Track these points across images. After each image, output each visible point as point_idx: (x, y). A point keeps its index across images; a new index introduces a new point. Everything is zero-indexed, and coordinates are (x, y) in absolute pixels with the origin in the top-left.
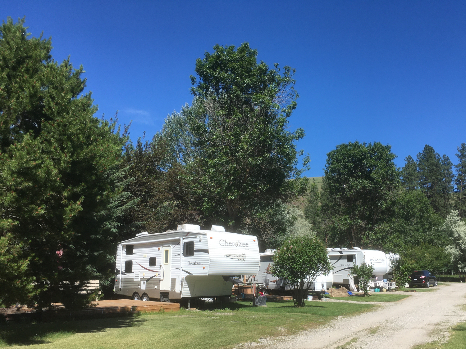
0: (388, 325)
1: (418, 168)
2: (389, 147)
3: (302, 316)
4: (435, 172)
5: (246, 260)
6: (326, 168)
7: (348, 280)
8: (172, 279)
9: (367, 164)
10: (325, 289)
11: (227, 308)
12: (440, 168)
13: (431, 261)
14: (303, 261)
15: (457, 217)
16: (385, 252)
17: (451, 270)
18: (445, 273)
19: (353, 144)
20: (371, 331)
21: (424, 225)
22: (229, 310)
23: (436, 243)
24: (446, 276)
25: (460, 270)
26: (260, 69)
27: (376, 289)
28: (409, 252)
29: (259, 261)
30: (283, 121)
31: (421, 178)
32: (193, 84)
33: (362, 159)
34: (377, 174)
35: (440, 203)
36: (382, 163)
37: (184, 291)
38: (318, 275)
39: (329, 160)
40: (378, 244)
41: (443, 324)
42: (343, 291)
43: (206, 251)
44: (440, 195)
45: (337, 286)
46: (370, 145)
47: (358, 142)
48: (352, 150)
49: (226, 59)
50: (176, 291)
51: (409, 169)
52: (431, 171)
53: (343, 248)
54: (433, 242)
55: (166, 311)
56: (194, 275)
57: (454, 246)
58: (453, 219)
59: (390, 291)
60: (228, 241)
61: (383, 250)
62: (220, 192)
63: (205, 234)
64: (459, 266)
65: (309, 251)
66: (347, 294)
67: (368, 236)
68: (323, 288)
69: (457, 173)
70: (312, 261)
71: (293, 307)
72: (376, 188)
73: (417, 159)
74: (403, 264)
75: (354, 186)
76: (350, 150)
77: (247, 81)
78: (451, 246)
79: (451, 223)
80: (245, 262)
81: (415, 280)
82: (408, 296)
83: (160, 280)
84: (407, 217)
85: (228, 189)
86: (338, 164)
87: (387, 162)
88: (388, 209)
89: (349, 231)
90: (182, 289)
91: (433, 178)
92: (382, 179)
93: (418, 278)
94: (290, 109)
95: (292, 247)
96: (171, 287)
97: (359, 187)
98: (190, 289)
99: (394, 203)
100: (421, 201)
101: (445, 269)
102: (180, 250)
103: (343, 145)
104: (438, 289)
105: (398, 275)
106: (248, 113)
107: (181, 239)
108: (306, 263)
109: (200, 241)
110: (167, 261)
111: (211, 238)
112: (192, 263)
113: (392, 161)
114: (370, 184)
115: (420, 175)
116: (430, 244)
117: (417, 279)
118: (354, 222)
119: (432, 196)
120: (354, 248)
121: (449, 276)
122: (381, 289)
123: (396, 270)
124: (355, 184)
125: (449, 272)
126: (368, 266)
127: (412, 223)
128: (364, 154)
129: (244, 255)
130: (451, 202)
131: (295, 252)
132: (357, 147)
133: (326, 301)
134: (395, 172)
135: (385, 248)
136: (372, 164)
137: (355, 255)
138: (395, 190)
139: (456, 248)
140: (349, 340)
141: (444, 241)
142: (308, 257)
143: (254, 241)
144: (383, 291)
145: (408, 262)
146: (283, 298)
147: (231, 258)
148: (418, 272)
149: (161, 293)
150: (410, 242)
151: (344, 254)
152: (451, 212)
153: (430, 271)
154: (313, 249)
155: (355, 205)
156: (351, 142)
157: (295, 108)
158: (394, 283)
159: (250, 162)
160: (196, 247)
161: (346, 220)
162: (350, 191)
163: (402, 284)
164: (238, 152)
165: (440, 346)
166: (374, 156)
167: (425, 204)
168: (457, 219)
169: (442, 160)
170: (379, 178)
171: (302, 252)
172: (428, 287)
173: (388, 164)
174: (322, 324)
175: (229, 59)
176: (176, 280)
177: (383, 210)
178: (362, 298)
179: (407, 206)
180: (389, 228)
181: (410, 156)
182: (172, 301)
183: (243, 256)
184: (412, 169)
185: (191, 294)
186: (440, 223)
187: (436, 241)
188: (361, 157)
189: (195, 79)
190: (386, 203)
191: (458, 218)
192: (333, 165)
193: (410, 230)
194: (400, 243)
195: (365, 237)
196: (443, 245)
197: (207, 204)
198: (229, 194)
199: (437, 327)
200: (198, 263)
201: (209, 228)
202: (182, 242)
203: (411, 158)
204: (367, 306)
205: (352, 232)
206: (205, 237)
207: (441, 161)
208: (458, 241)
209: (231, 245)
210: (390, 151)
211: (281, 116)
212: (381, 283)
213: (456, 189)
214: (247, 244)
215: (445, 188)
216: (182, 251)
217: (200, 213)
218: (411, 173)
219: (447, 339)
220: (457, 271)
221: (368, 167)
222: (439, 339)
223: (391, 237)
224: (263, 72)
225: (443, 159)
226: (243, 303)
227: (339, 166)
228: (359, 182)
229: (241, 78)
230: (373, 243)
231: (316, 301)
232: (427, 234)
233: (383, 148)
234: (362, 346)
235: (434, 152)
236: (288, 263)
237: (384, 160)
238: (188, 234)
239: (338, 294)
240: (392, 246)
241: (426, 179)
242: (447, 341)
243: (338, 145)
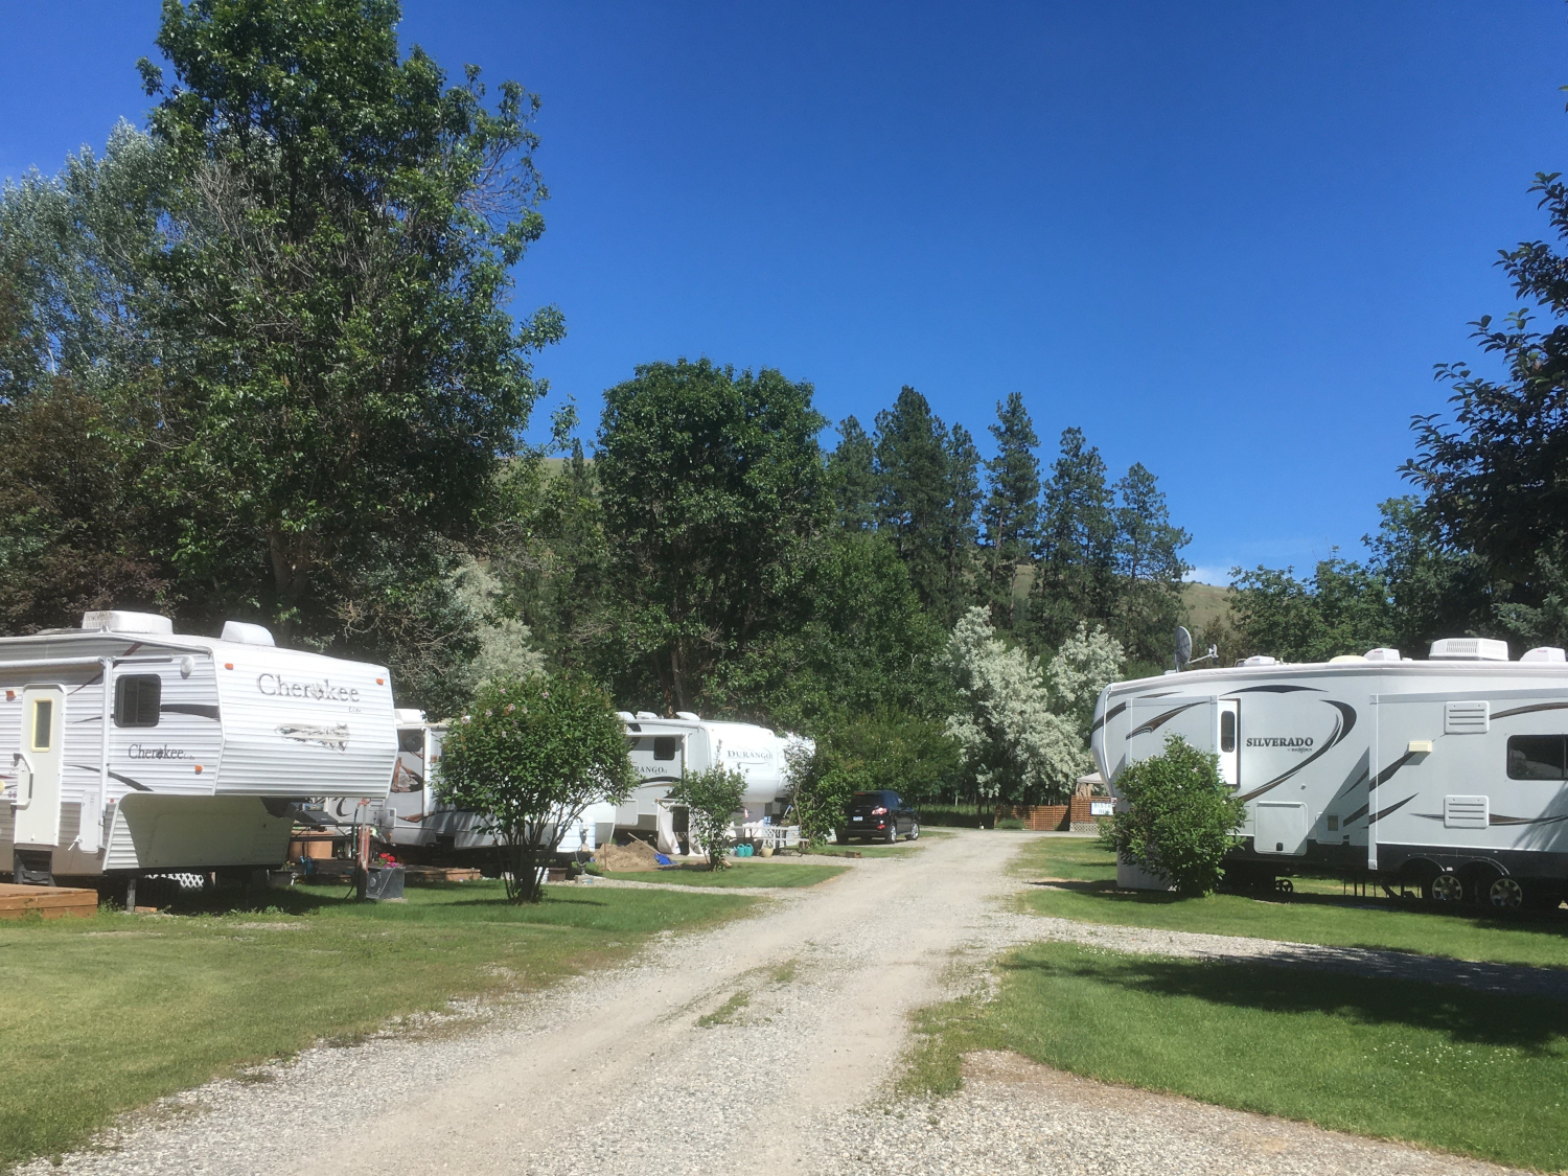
0: (819, 955)
1: (875, 459)
2: (806, 390)
3: (547, 932)
4: (927, 477)
5: (350, 745)
6: (599, 439)
7: (653, 818)
8: (64, 804)
9: (736, 439)
10: (590, 846)
11: (275, 908)
12: (942, 467)
13: (906, 763)
14: (548, 756)
15: (985, 628)
16: (775, 730)
17: (951, 790)
18: (935, 800)
19: (691, 368)
20: (775, 973)
21: (889, 648)
22: (279, 915)
23: (919, 704)
24: (939, 809)
25: (982, 790)
26: (416, 79)
27: (742, 848)
28: (844, 732)
29: (393, 751)
30: (496, 277)
31: (884, 494)
32: (150, 92)
33: (721, 422)
34: (766, 475)
35: (935, 578)
36: (782, 440)
37: (114, 848)
38: (590, 803)
39: (609, 414)
40: (753, 706)
41: (969, 951)
42: (641, 852)
43: (211, 712)
44: (935, 553)
45: (622, 836)
46: (748, 376)
47: (708, 362)
48: (690, 390)
49: (286, 21)
50: (82, 847)
51: (848, 460)
52: (916, 474)
53: (641, 714)
54: (911, 702)
55: (46, 916)
56: (157, 792)
57: (969, 718)
58: (974, 632)
59: (784, 855)
60: (288, 680)
61: (772, 724)
62: (253, 504)
63: (207, 653)
64: (981, 779)
65: (568, 725)
66: (654, 862)
67: (724, 678)
68: (583, 842)
69: (990, 488)
70: (577, 758)
71: (503, 902)
72: (759, 524)
73: (874, 430)
74: (828, 770)
75: (689, 511)
76: (681, 385)
77: (366, 113)
78: (962, 717)
79: (966, 644)
80: (346, 752)
81: (855, 819)
82: (841, 870)
83: (14, 808)
84: (839, 621)
85: (282, 494)
86: (639, 430)
87: (799, 439)
88: (792, 593)
89: (663, 654)
90: (105, 841)
91: (921, 496)
92: (781, 493)
93: (866, 814)
94: (519, 237)
95: (512, 707)
96: (61, 832)
97: (706, 514)
98: (136, 842)
99: (811, 575)
100: (884, 570)
101: (935, 789)
102: (103, 701)
103: (659, 366)
104: (923, 849)
105: (809, 804)
106: (365, 231)
107: (108, 665)
108: (558, 761)
109: (185, 676)
110: (43, 738)
111: (229, 667)
112: (149, 751)
113: (813, 436)
114: (743, 505)
115: (882, 484)
116: (902, 708)
117: (861, 819)
118: (682, 628)
119: (912, 554)
120: (678, 713)
121: (946, 809)
122: (757, 847)
123: (804, 788)
124: (692, 501)
125: (946, 797)
126: (728, 774)
127: (852, 639)
128: (728, 406)
129: (344, 728)
130: (968, 577)
131: (523, 726)
132: (706, 377)
133: (590, 885)
134: (822, 475)
135: (776, 719)
136: (750, 442)
137: (681, 737)
138: (817, 533)
139: (975, 722)
140: (725, 998)
141: (942, 699)
142: (566, 742)
143: (380, 682)
144: (761, 855)
145: (842, 764)
146: (445, 874)
147: (299, 740)
148: (867, 795)
149: (17, 852)
150: (841, 699)
151: (646, 731)
152: (970, 611)
153: (901, 793)
154: (582, 718)
155: (687, 573)
156: (685, 360)
157: (536, 237)
158: (794, 830)
159: (370, 408)
160: (167, 696)
161: (657, 620)
162: (674, 523)
163: (818, 832)
164: (331, 369)
165: (983, 1011)
166: (756, 415)
167: (895, 581)
168: (984, 635)
169: (949, 442)
170: (771, 492)
171: (545, 726)
172: (892, 842)
173: (803, 448)
174: (622, 954)
175: (299, 21)
176: (83, 809)
177: (775, 595)
178: (703, 874)
179: (843, 585)
180: (790, 655)
181: (855, 420)
182: (63, 881)
183: (341, 731)
184: (859, 463)
185: (139, 858)
186: (936, 643)
187: (919, 699)
188: (717, 413)
189: (159, 74)
190: (789, 573)
191: (988, 631)
192: (624, 431)
193: (845, 660)
194: (821, 704)
195: (716, 679)
196: (940, 712)
197: (196, 540)
198: (284, 513)
199: (955, 960)
200: (173, 751)
201: (215, 631)
202: (112, 674)
203: (855, 425)
204: (732, 900)
205: (675, 663)
206: (207, 660)
207: (945, 445)
208: (981, 703)
209: (297, 692)
210: (808, 404)
211: (484, 257)
212: (759, 829)
213: (983, 536)
214: (354, 692)
215: (953, 531)
216: (109, 707)
217: (166, 570)
218: (855, 475)
219: (993, 991)
220: (970, 790)
221: (736, 452)
222: (972, 991)
223: (794, 683)
224: (424, 90)
225: (953, 439)
226: (318, 891)
227: (646, 439)
228: (706, 499)
229: (342, 99)
230: (738, 701)
231: (559, 884)
232: (894, 677)
233: (788, 392)
234: (768, 1016)
235: (928, 411)
236: (496, 762)
237: (790, 433)
238: (135, 647)
239: (625, 863)
240: (797, 713)
241: (899, 498)
242: (996, 997)
243: (642, 364)
